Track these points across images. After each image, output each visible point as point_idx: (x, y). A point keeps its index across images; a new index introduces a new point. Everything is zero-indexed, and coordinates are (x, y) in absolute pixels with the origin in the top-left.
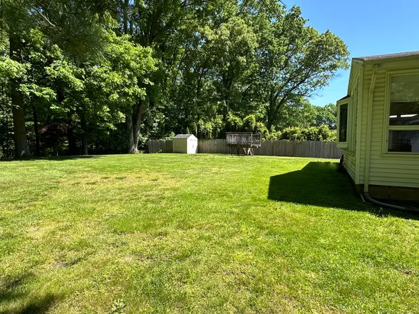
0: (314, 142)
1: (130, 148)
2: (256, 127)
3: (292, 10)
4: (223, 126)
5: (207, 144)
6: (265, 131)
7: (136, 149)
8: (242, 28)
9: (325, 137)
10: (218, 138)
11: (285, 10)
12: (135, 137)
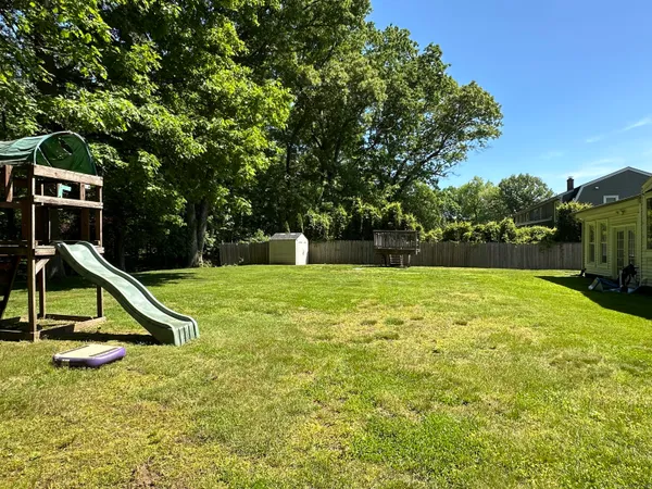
0: (497, 245)
1: (192, 257)
2: (404, 222)
3: (428, 50)
4: (347, 219)
5: (323, 248)
6: (418, 229)
7: (201, 259)
8: (366, 71)
9: (512, 236)
10: (342, 239)
11: (416, 48)
12: (200, 238)
